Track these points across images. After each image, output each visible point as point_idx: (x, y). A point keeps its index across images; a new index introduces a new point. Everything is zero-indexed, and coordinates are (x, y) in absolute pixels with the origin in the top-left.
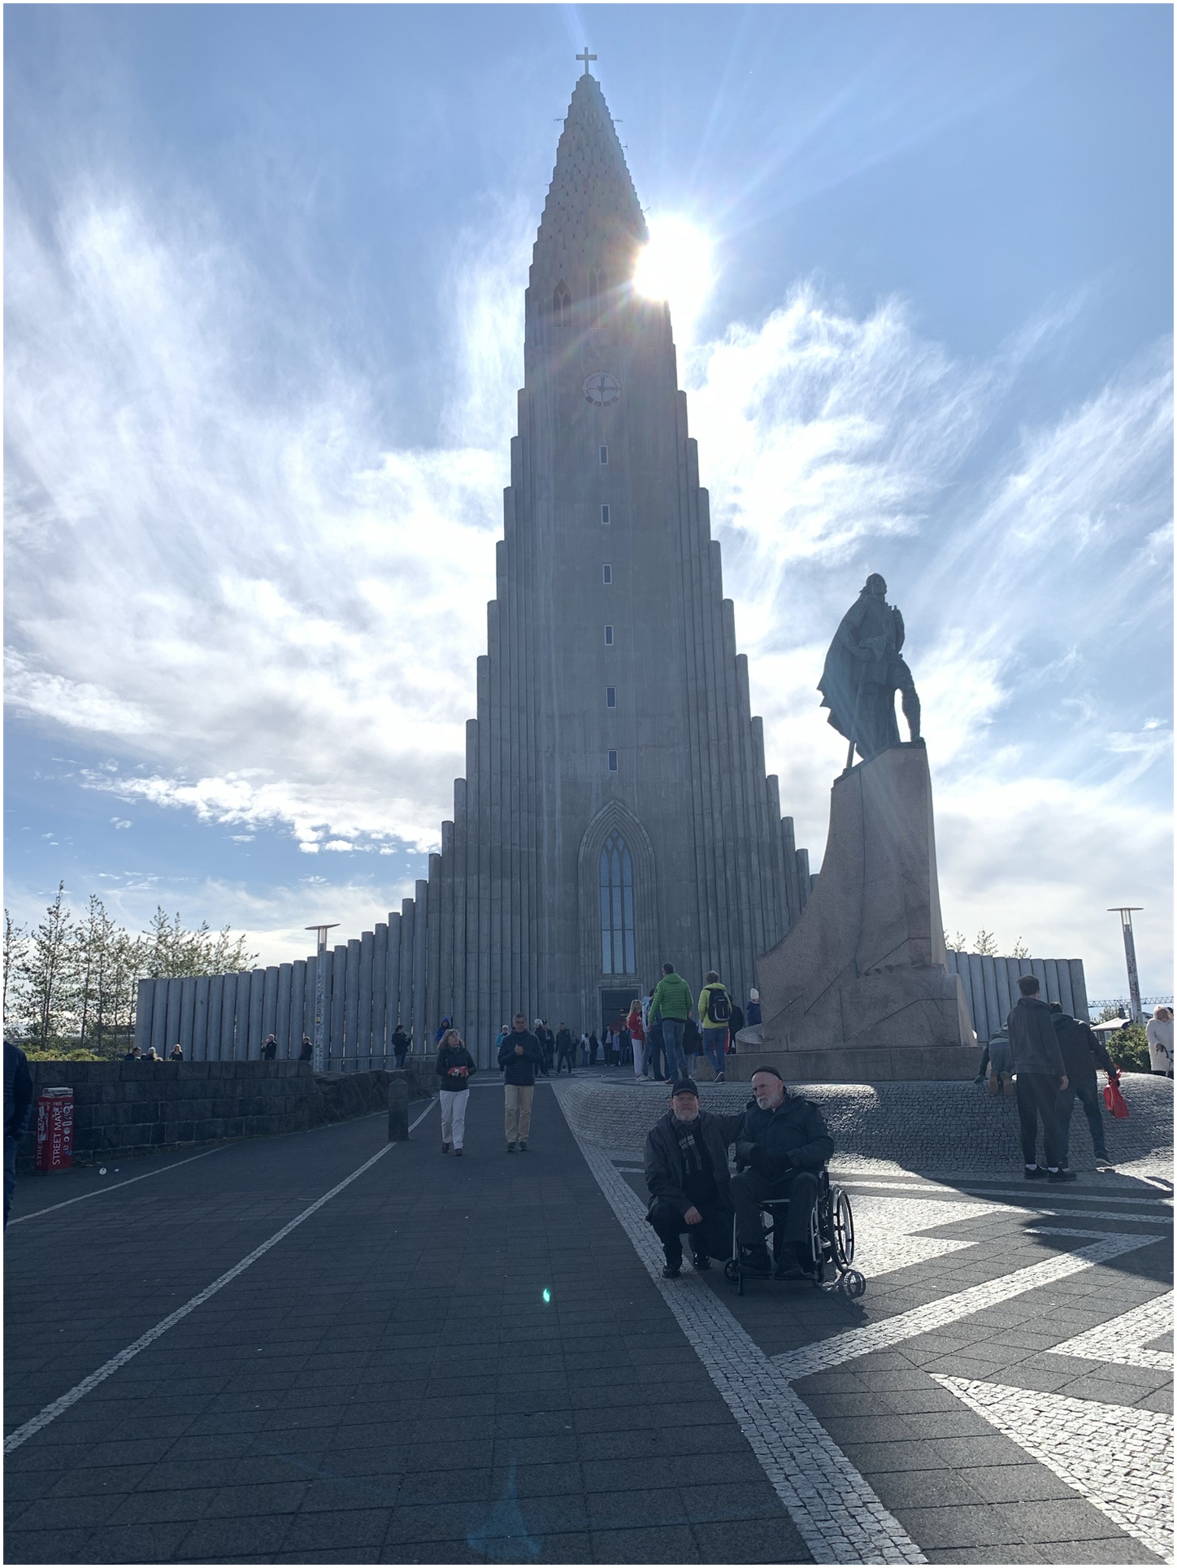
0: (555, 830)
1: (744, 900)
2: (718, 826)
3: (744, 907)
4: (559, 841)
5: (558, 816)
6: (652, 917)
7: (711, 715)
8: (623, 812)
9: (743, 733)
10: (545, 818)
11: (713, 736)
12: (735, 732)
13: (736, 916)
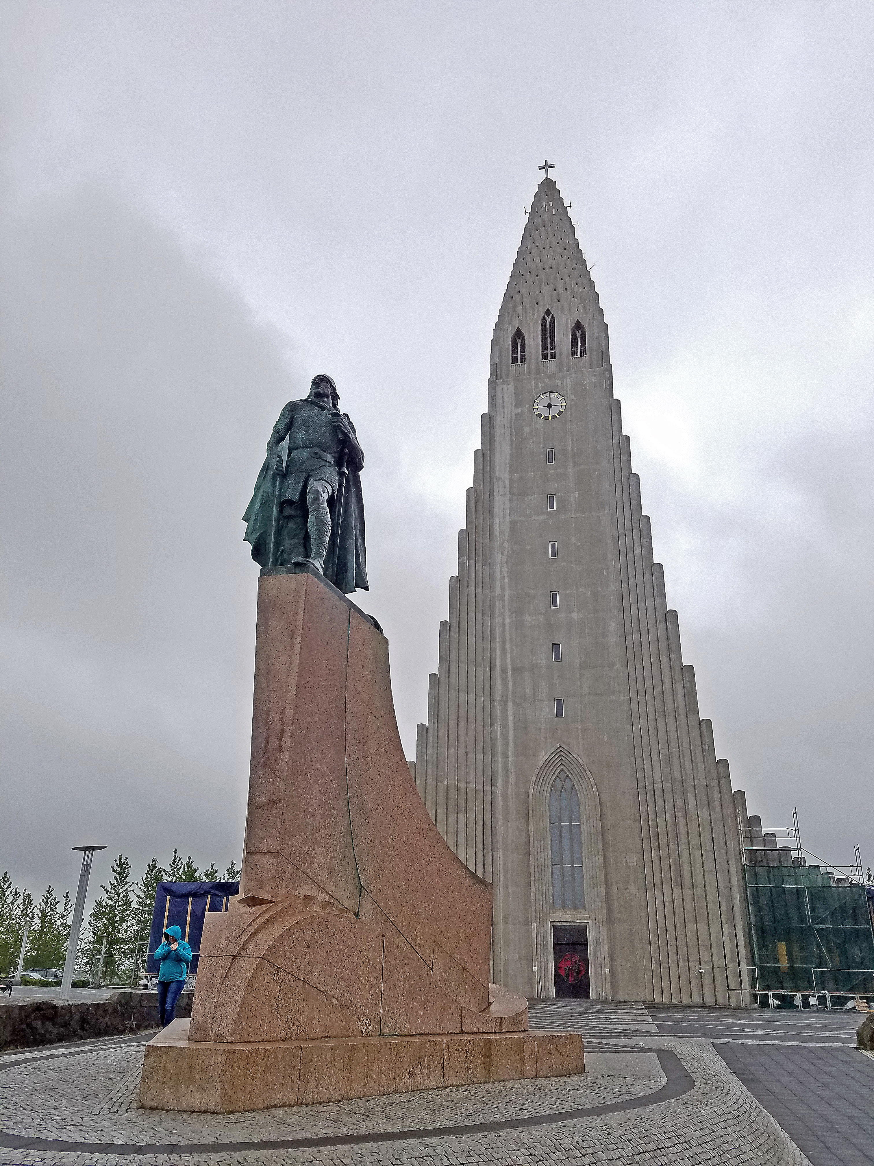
0: (508, 771)
1: (683, 839)
2: (657, 767)
3: (683, 846)
4: (512, 780)
5: (511, 758)
6: (599, 855)
7: (647, 664)
8: (568, 754)
9: (675, 680)
10: (500, 759)
11: (649, 684)
12: (667, 679)
13: (677, 855)
